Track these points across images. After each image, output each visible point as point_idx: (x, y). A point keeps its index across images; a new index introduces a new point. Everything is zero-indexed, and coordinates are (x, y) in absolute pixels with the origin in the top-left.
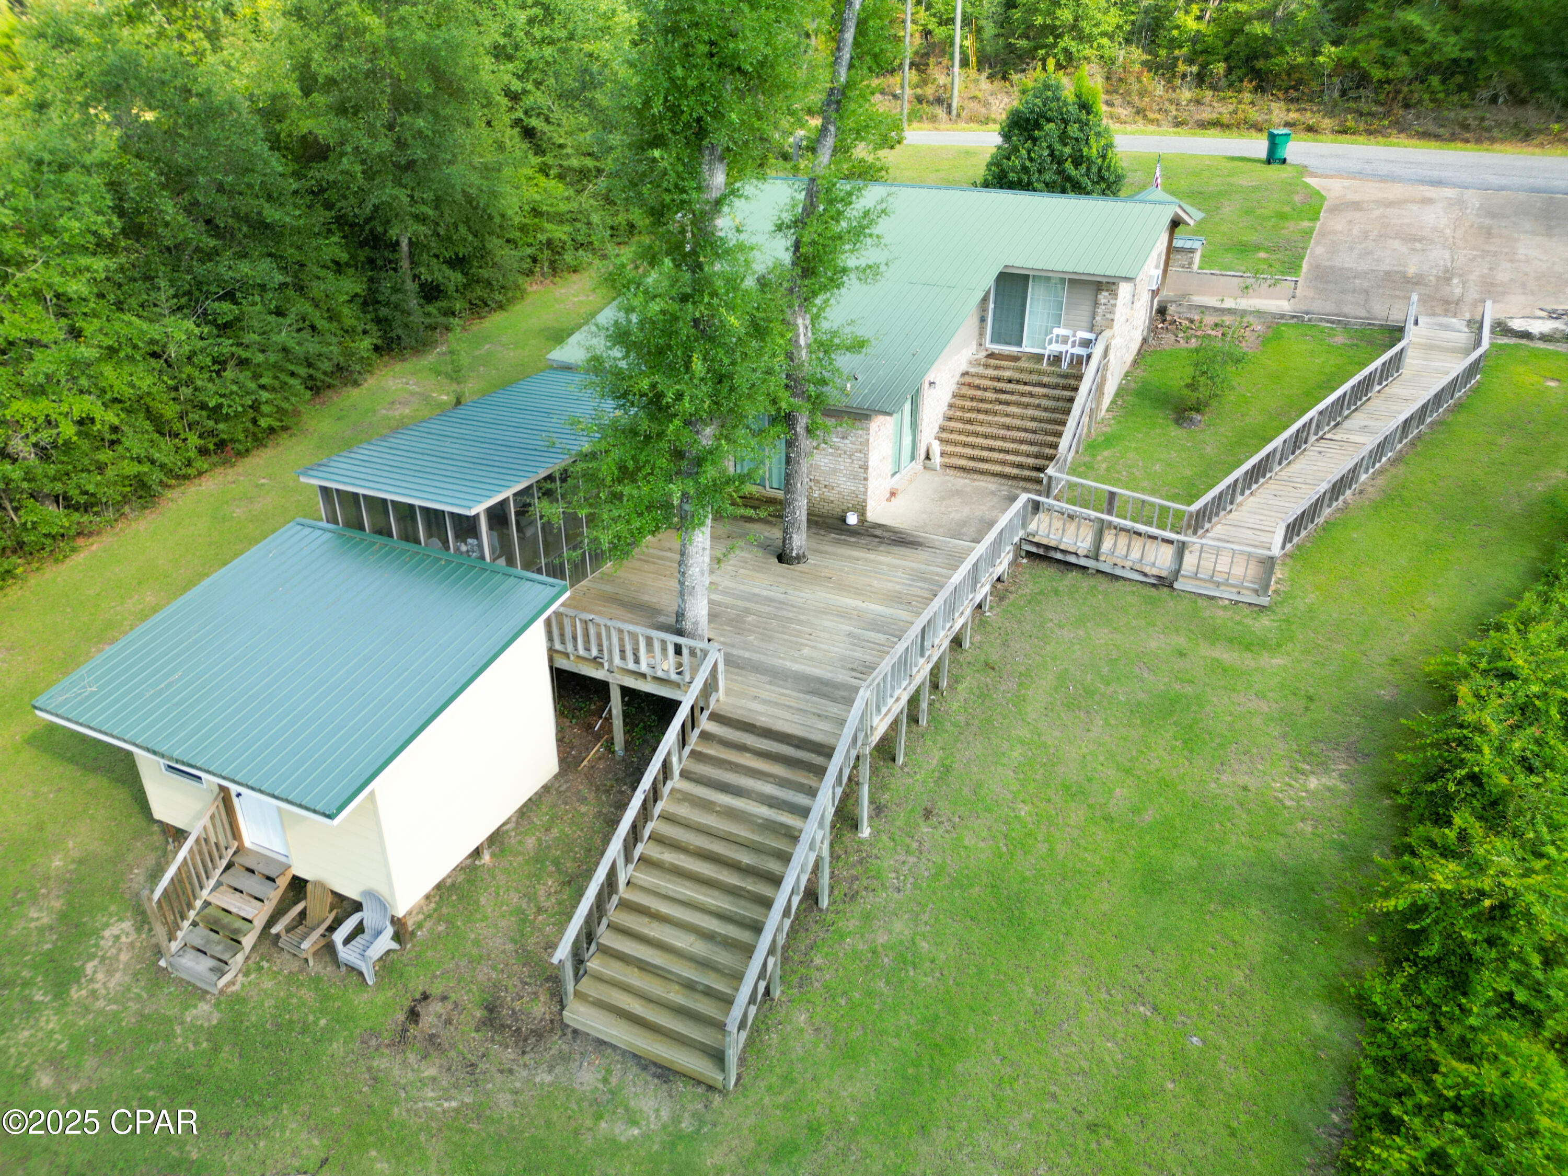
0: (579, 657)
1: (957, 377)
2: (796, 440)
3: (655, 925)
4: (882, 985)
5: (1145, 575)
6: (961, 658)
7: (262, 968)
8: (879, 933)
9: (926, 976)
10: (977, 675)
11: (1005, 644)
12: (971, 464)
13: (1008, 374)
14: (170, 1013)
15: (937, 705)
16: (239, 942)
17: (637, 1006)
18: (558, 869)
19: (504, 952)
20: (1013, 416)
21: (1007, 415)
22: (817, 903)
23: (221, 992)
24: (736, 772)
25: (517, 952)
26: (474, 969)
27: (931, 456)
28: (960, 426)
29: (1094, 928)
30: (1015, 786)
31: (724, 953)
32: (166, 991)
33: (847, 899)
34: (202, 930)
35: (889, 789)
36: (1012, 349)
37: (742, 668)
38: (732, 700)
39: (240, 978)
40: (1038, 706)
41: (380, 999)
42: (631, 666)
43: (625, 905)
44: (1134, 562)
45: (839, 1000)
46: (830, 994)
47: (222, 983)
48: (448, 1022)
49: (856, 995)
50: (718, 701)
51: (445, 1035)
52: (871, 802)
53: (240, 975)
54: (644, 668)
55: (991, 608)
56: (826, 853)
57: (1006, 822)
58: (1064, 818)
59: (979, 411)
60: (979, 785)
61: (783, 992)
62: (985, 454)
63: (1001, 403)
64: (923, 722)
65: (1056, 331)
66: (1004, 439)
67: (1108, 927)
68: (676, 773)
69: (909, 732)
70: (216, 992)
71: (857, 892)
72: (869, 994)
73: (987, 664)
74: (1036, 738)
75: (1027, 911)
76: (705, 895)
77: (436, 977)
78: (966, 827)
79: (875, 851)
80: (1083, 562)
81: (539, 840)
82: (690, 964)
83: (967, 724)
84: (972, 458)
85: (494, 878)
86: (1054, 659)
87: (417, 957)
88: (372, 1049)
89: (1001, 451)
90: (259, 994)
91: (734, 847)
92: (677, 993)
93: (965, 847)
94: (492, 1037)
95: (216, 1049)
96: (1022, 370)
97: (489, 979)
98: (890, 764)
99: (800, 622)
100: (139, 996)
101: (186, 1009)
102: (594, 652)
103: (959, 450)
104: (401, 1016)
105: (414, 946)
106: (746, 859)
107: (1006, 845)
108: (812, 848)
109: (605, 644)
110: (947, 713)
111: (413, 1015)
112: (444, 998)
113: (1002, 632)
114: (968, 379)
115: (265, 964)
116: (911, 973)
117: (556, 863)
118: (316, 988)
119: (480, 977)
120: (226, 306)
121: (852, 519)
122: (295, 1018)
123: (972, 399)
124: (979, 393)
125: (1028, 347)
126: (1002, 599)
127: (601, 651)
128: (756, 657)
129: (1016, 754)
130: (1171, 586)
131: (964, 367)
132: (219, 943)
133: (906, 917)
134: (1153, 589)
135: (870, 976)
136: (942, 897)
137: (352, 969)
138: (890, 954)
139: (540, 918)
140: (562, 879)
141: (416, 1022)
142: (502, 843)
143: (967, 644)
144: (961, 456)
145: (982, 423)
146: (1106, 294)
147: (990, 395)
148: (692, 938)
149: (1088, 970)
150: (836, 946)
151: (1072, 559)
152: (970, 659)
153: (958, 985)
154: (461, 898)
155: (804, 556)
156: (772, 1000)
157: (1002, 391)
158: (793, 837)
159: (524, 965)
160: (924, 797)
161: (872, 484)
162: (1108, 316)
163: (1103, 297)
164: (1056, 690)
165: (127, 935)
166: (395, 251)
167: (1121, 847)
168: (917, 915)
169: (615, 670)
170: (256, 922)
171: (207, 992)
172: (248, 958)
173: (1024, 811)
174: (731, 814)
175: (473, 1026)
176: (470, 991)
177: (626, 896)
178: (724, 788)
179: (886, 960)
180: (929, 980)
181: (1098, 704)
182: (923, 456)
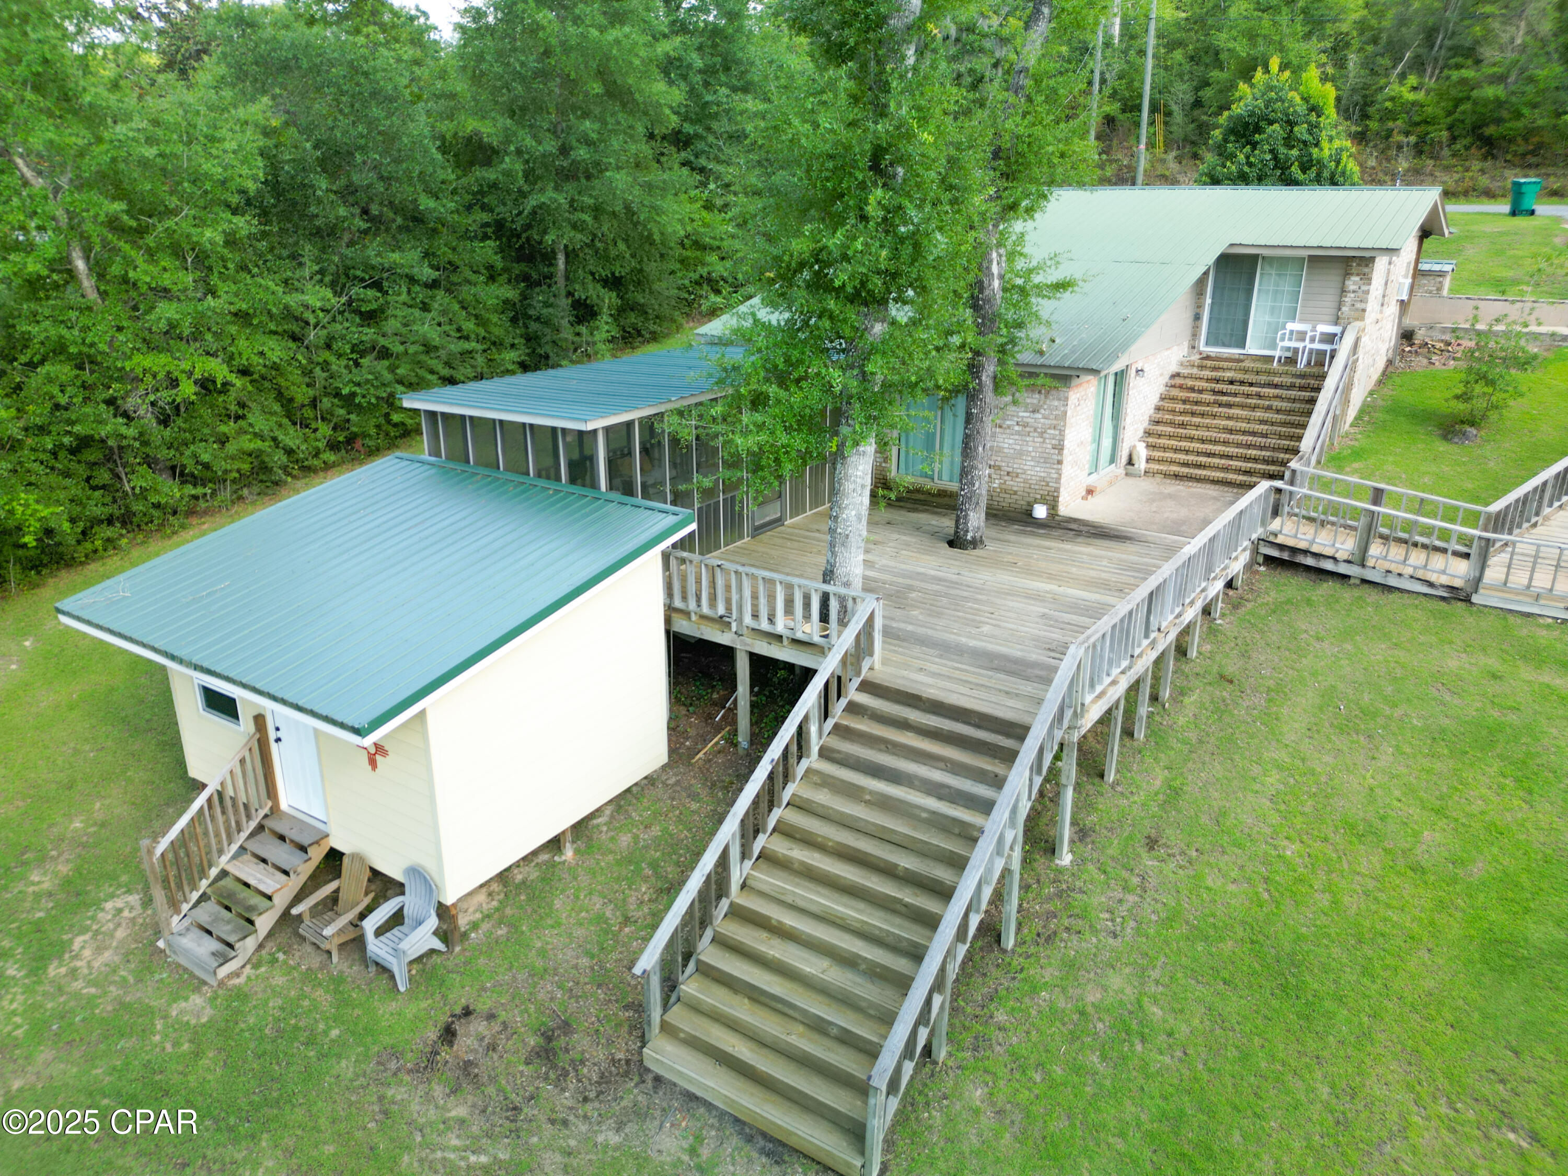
0: (703, 617)
1: (1166, 379)
2: (980, 391)
3: (776, 942)
4: (1095, 1060)
5: (1431, 585)
6: (1186, 668)
7: (277, 960)
8: (1089, 987)
9: (1161, 1053)
10: (1209, 688)
11: (1245, 655)
12: (1185, 470)
13: (1229, 375)
14: (153, 1003)
15: (1157, 718)
16: (251, 922)
17: (744, 1050)
18: (656, 873)
19: (576, 967)
20: (1237, 419)
21: (1229, 418)
22: (999, 941)
23: (221, 983)
24: (894, 754)
25: (592, 969)
26: (535, 985)
27: (1135, 460)
28: (1169, 429)
29: (1414, 1009)
30: (1274, 818)
31: (870, 986)
32: (157, 977)
33: (1042, 941)
34: (211, 907)
35: (1096, 810)
36: (1235, 351)
37: (904, 640)
38: (890, 670)
39: (248, 970)
40: (1297, 725)
41: (411, 1010)
42: (765, 625)
43: (737, 913)
44: (1415, 568)
45: (1031, 1073)
46: (1018, 1064)
47: (223, 972)
48: (492, 1047)
49: (1058, 1072)
50: (871, 669)
51: (486, 1065)
52: (1074, 823)
53: (248, 967)
54: (780, 627)
55: (1223, 615)
56: (1016, 865)
57: (1266, 862)
58: (1350, 863)
59: (1193, 414)
60: (1223, 813)
61: (950, 1055)
62: (1203, 459)
63: (1220, 405)
64: (1140, 734)
65: (1291, 326)
66: (1225, 443)
67: (1438, 1012)
68: (815, 750)
69: (1122, 746)
70: (215, 984)
71: (1055, 933)
72: (1077, 1070)
73: (1222, 677)
74: (1298, 763)
75: (1308, 979)
76: (846, 906)
77: (484, 989)
78: (1209, 864)
79: (1078, 884)
80: (1343, 569)
81: (636, 838)
82: (820, 998)
83: (1200, 742)
84: (1186, 464)
85: (575, 878)
86: (1314, 674)
87: (466, 963)
88: (389, 1073)
89: (1223, 456)
90: (264, 991)
91: (889, 847)
92: (801, 1036)
93: (1208, 889)
94: (547, 1073)
95: (197, 1054)
96: (1246, 371)
97: (552, 999)
98: (1097, 780)
99: (976, 601)
100: (124, 979)
101: (175, 1001)
102: (721, 610)
103: (1169, 455)
104: (432, 1034)
105: (464, 950)
106: (906, 862)
107: (1268, 891)
108: (999, 851)
109: (735, 597)
110: (1171, 727)
111: (449, 1034)
112: (491, 1017)
113: (1239, 641)
114: (1178, 381)
115: (281, 956)
116: (1139, 1047)
117: (654, 865)
118: (336, 991)
119: (541, 996)
120: (371, 293)
121: (1040, 512)
122: (301, 1024)
123: (1184, 402)
124: (1193, 395)
125: (1253, 347)
126: (1236, 607)
127: (729, 609)
128: (921, 630)
129: (1273, 779)
130: (1467, 600)
131: (1174, 368)
132: (228, 922)
133: (1127, 970)
134: (1443, 604)
135: (1077, 1045)
136: (1179, 949)
137: (384, 970)
138: (1106, 1017)
139: (627, 930)
140: (659, 884)
141: (451, 1044)
142: (590, 838)
143: (1193, 653)
144: (1172, 462)
145: (1197, 426)
146: (1357, 279)
147: (1209, 397)
148: (825, 963)
149: (1413, 1069)
150: (1026, 1000)
151: (1328, 566)
152: (1198, 670)
153: (1211, 1071)
154: (532, 898)
155: (982, 542)
156: (935, 1063)
157: (1223, 393)
158: (970, 836)
159: (599, 986)
160: (1146, 822)
161: (1067, 470)
162: (1358, 305)
163: (1353, 283)
164: (1320, 709)
165: (132, 909)
166: (551, 265)
167: (1441, 905)
168: (1144, 970)
169: (745, 631)
170: (276, 899)
171: (205, 983)
172: (261, 946)
173: (1291, 850)
174: (884, 804)
175: (523, 1056)
176: (526, 1011)
177: (739, 901)
178: (876, 771)
179: (1100, 1026)
180: (1167, 1060)
181: (1384, 728)
182: (1124, 460)
